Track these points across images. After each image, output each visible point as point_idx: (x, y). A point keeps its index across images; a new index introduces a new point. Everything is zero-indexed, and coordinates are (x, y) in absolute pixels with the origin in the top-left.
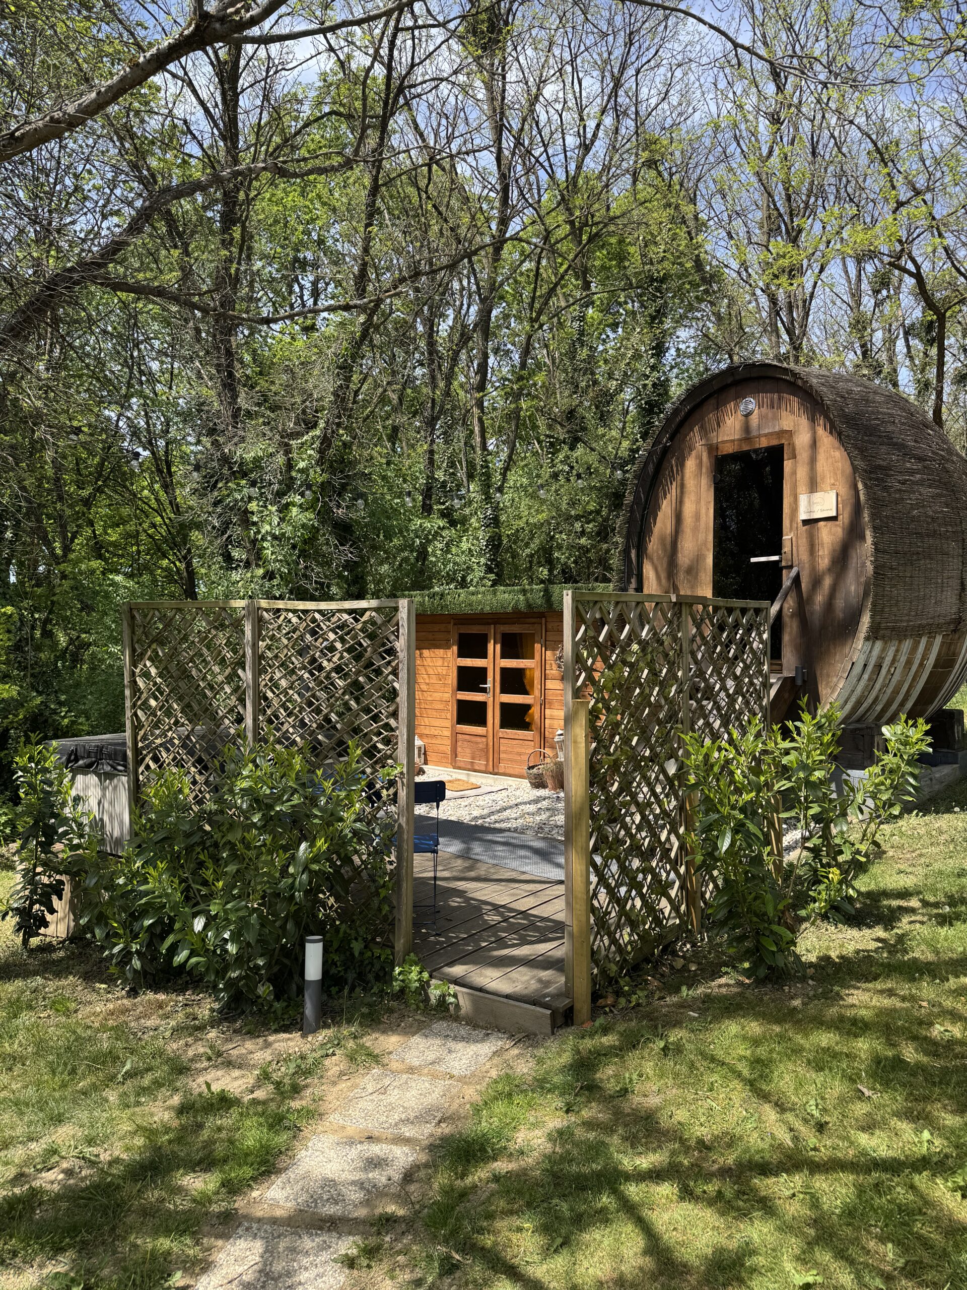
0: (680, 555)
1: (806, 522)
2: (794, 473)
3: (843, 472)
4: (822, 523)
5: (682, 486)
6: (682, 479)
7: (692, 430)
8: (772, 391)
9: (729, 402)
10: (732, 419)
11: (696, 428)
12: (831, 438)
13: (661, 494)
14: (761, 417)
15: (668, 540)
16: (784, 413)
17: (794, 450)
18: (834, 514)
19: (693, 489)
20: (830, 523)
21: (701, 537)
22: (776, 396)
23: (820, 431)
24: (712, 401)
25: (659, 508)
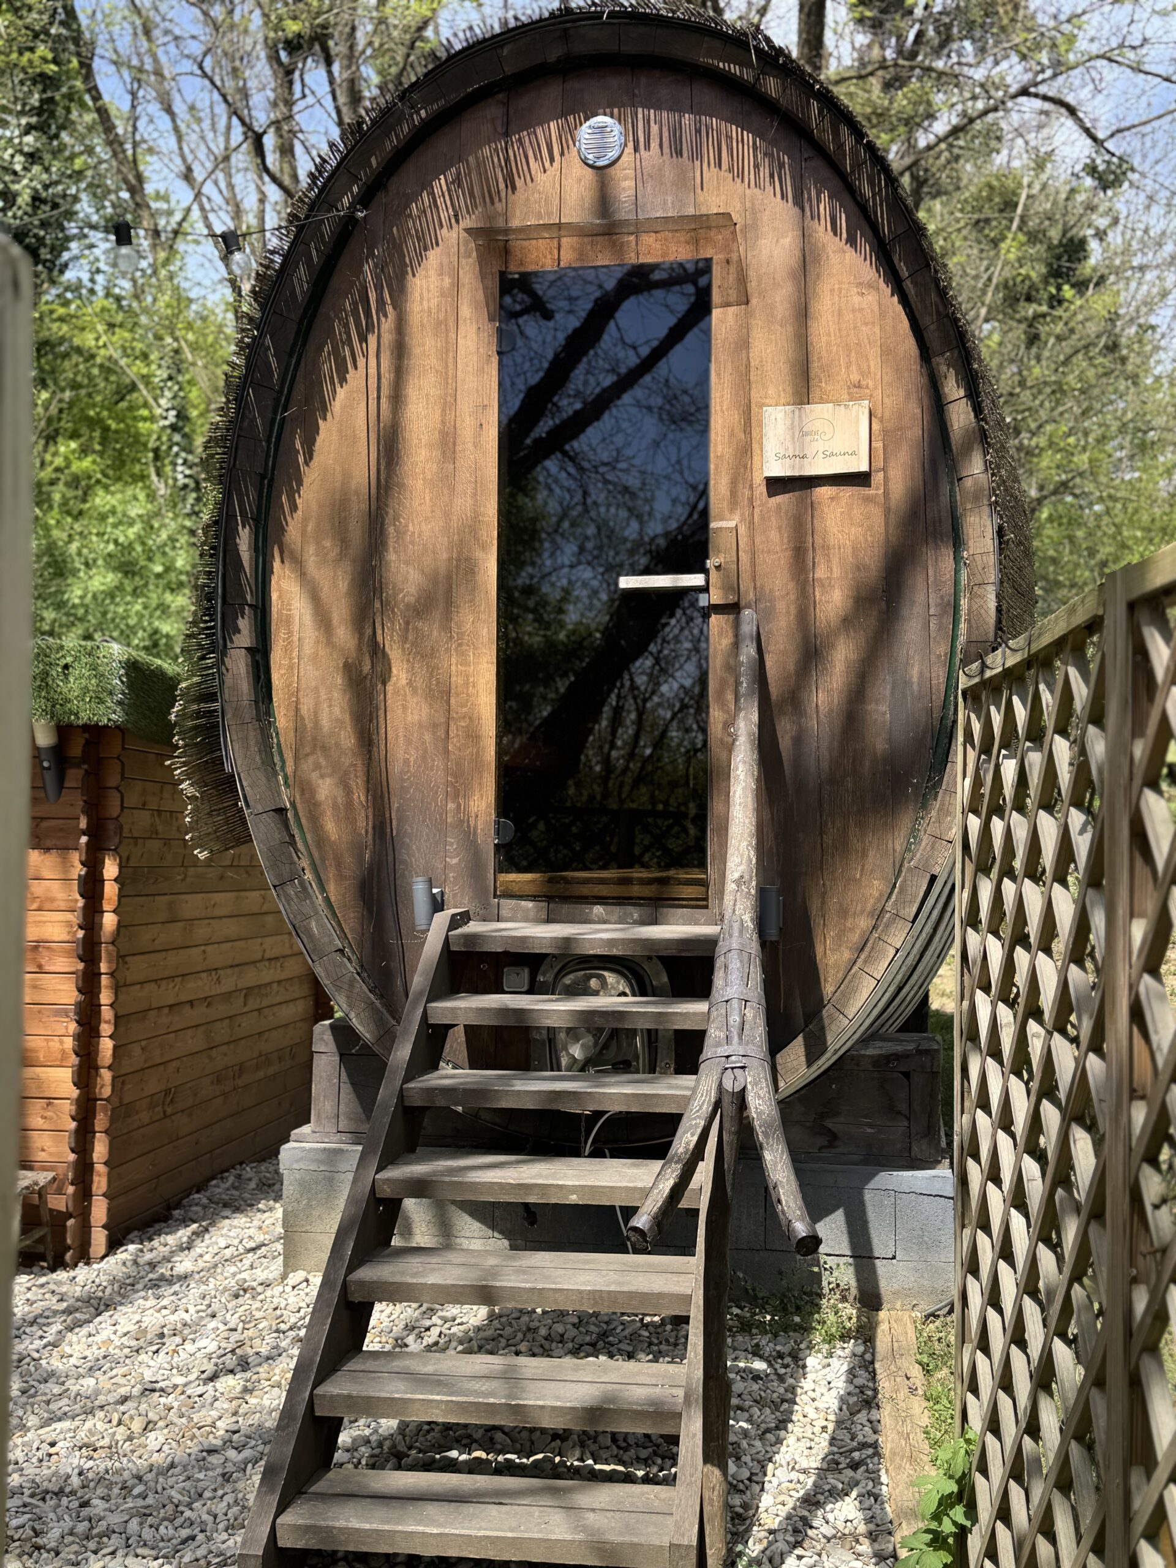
0: (391, 556)
1: (776, 485)
2: (743, 344)
3: (886, 352)
4: (824, 492)
5: (400, 350)
6: (401, 328)
7: (426, 185)
8: (676, 107)
9: (543, 121)
10: (553, 170)
11: (441, 185)
12: (850, 254)
13: (328, 367)
14: (640, 177)
15: (358, 507)
16: (711, 174)
17: (742, 280)
18: (864, 467)
19: (433, 361)
20: (847, 493)
21: (462, 504)
22: (687, 119)
23: (821, 232)
24: (492, 111)
25: (324, 409)
